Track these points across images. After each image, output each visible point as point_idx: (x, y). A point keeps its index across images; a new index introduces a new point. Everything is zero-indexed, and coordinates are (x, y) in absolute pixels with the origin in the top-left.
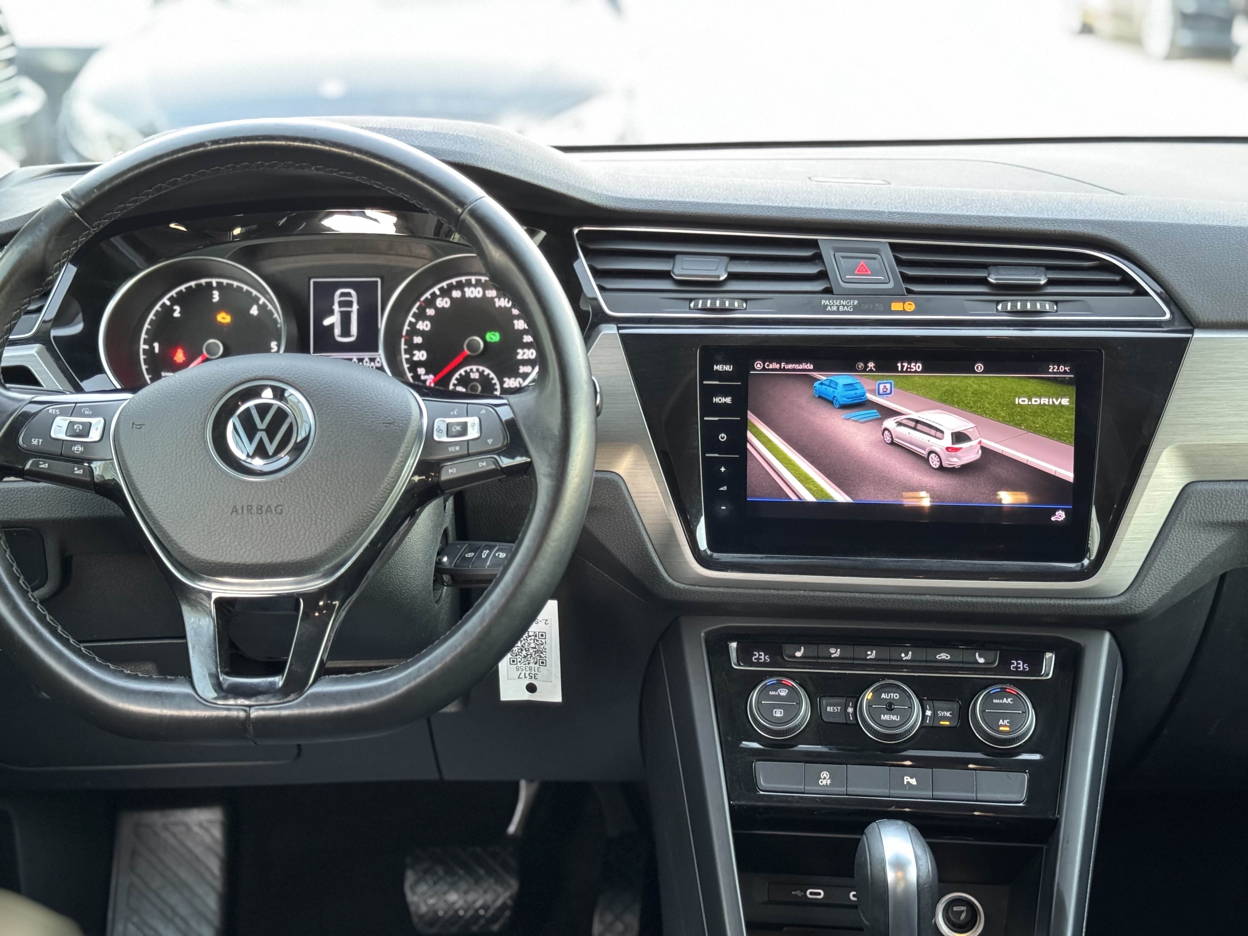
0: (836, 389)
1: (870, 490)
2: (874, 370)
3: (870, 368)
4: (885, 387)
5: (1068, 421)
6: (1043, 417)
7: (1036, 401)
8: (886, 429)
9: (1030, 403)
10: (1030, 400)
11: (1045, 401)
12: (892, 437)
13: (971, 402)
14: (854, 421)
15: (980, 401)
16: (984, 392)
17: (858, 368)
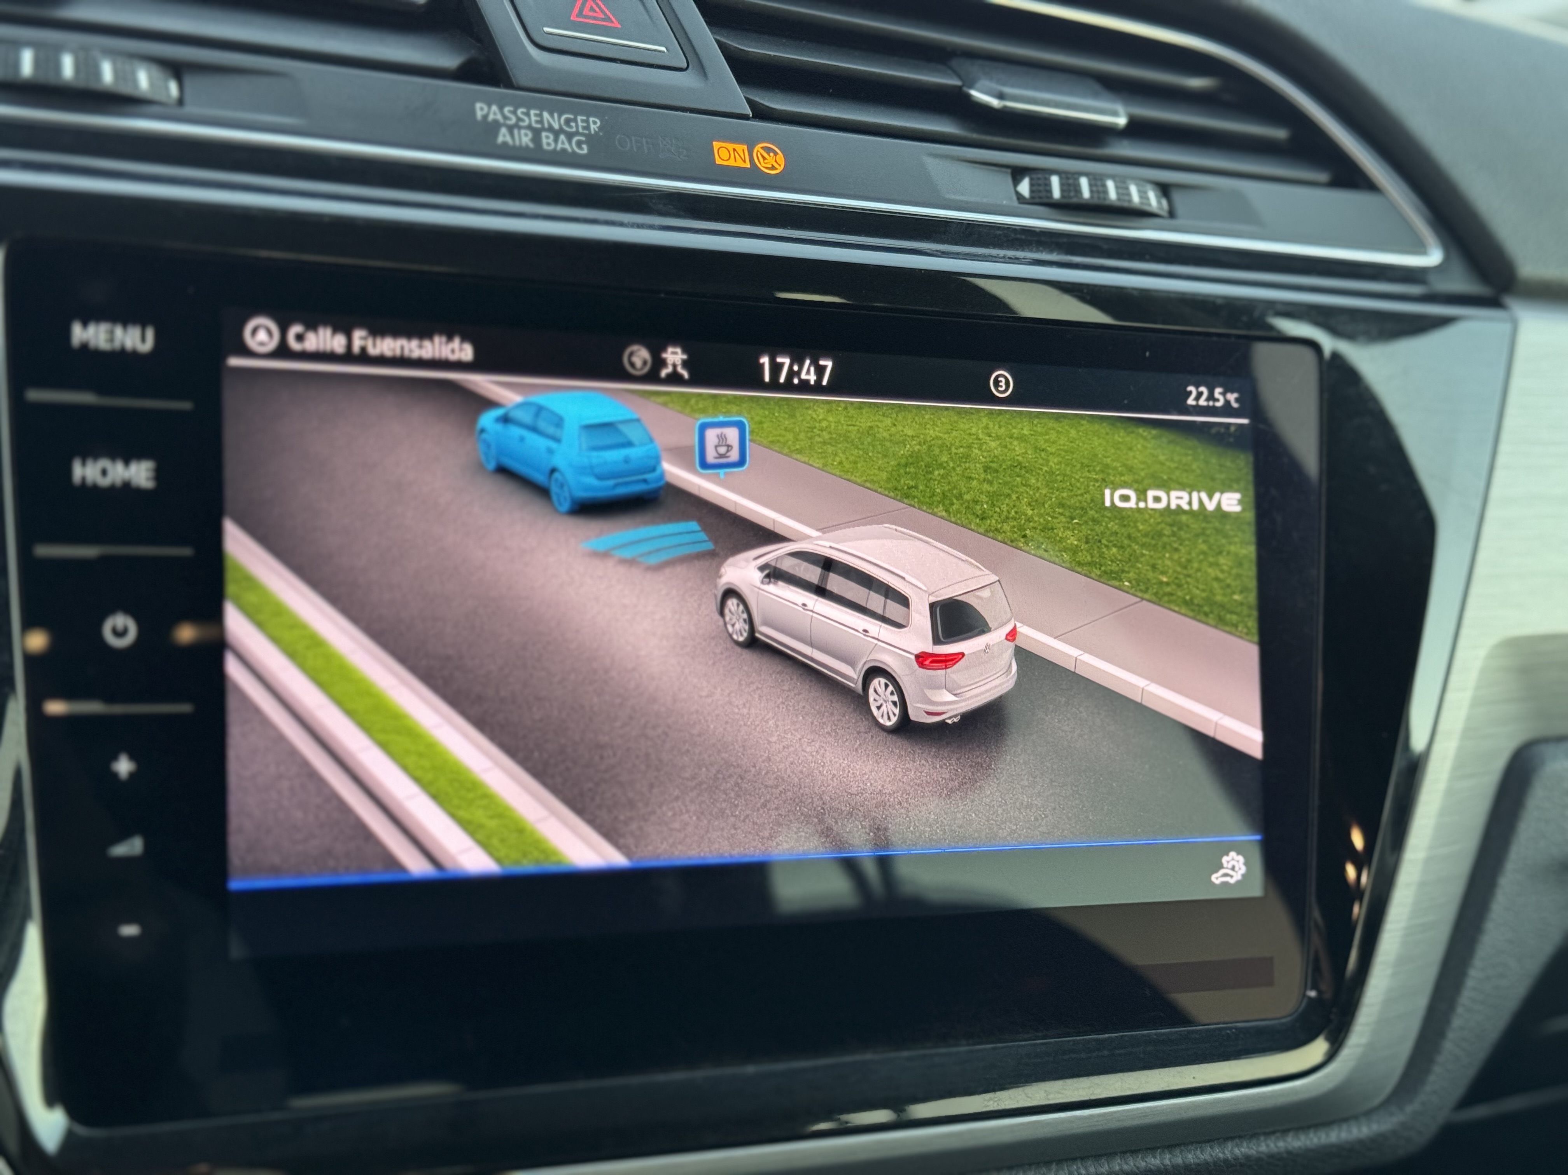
0: (557, 440)
1: (686, 817)
2: (686, 374)
3: (669, 369)
4: (722, 438)
5: (1240, 565)
6: (1176, 550)
7: (1157, 499)
8: (730, 593)
9: (1142, 505)
10: (1142, 495)
11: (1179, 499)
12: (750, 621)
13: (984, 498)
14: (623, 561)
15: (1009, 496)
16: (1018, 467)
17: (632, 365)
